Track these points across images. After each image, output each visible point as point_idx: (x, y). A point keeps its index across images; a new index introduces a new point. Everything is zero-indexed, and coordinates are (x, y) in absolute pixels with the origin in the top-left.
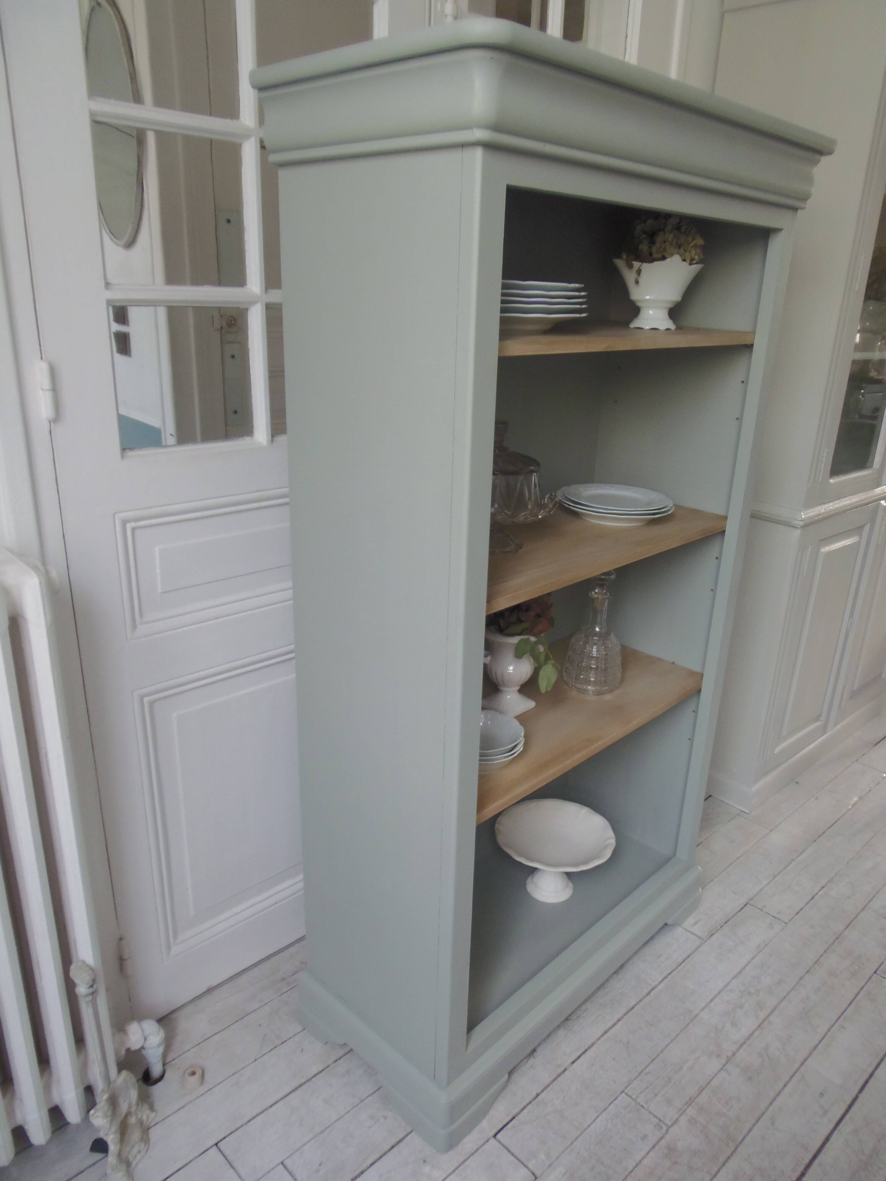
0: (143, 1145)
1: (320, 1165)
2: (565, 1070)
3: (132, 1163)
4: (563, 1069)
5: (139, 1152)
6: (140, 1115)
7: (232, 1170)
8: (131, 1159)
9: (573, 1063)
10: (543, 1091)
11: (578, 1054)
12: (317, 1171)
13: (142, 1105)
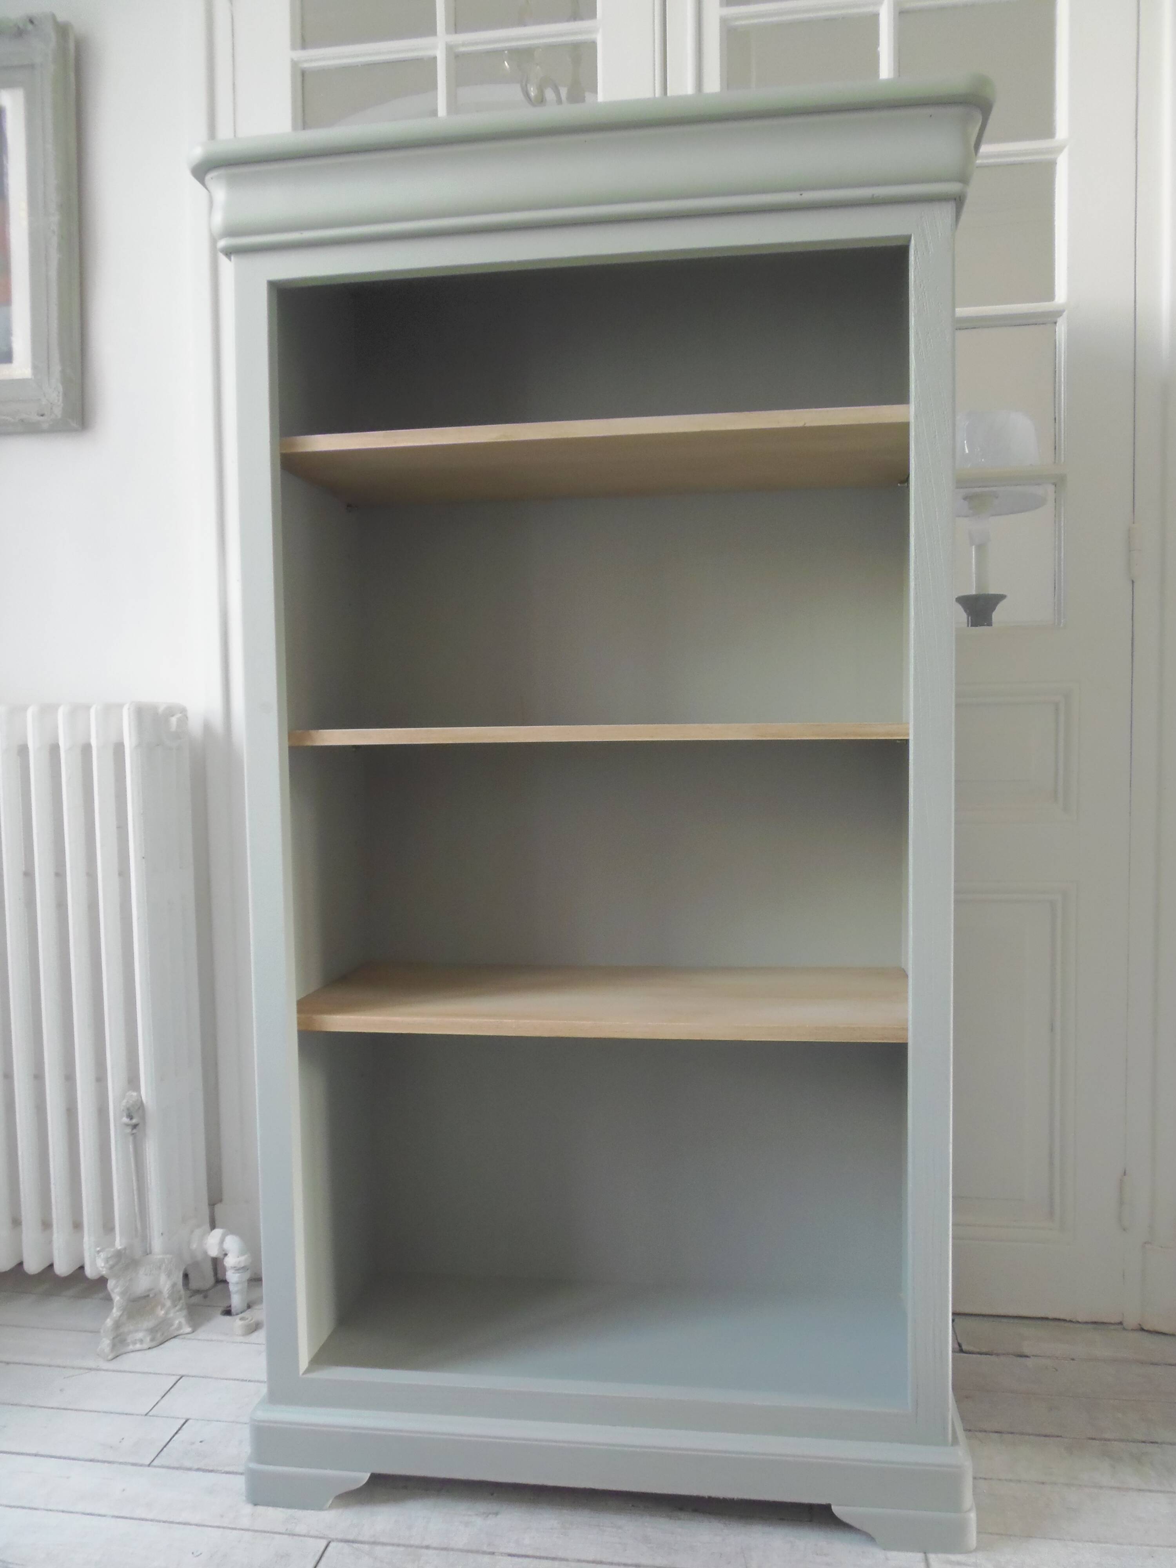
0: (148, 1339)
1: (201, 1442)
2: (493, 1553)
3: (128, 1345)
4: (491, 1550)
5: (141, 1341)
6: (171, 1315)
7: (160, 1398)
8: (130, 1339)
9: (510, 1555)
10: (435, 1549)
11: (530, 1553)
12: (193, 1443)
13: (180, 1310)
